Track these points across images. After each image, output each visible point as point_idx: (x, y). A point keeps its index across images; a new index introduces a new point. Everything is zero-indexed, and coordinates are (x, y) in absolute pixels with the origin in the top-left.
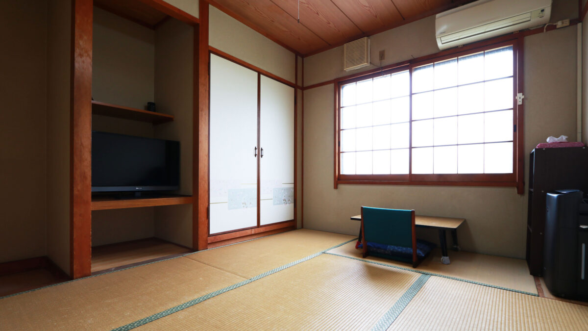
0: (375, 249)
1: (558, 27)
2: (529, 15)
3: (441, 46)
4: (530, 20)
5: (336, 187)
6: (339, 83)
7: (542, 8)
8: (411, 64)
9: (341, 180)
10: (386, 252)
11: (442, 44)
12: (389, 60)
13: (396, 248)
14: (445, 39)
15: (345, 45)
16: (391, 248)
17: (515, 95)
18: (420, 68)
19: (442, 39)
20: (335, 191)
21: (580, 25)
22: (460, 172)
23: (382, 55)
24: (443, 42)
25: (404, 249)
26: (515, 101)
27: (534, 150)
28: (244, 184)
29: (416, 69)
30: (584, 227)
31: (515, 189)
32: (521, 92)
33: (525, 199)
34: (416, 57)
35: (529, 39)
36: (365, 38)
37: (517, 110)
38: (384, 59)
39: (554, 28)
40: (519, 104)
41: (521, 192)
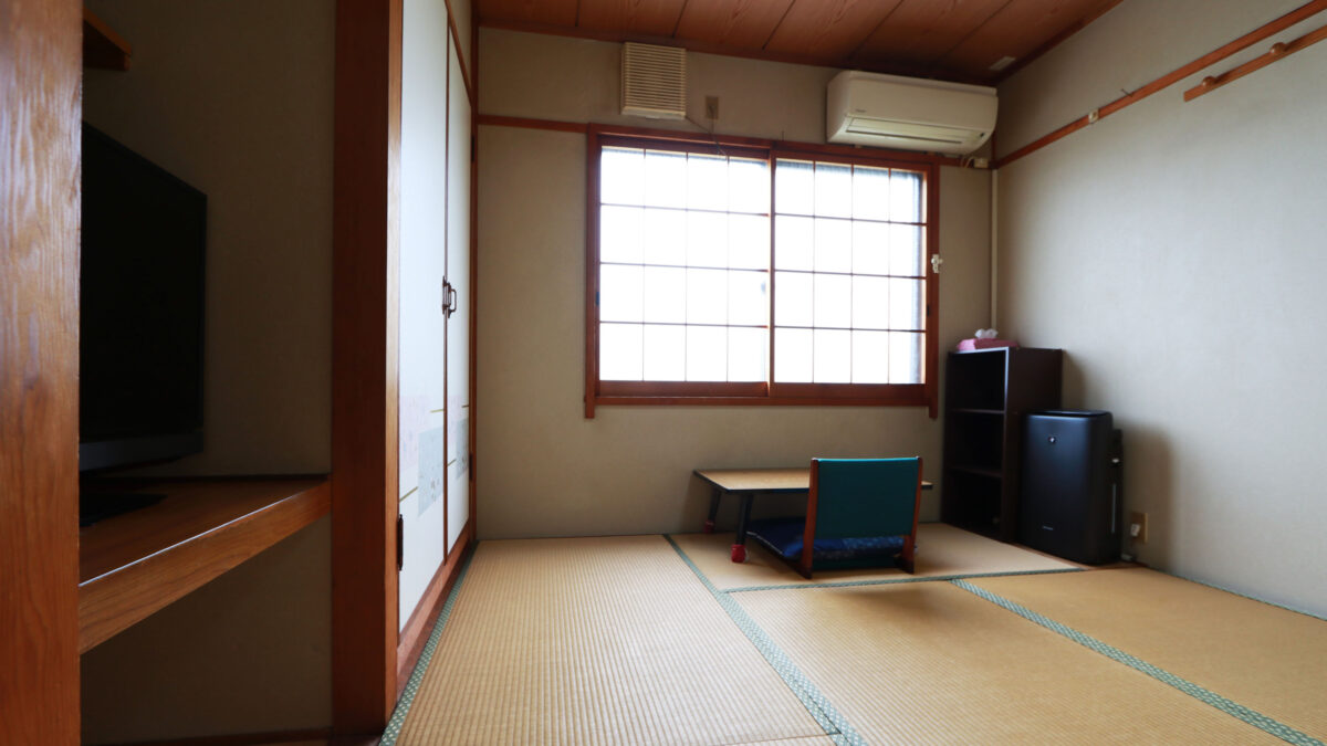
0: (823, 553)
1: (977, 165)
2: (966, 134)
3: (842, 133)
4: (959, 142)
5: (589, 414)
6: (599, 136)
7: (982, 130)
8: (771, 150)
9: (599, 395)
10: (846, 555)
11: (848, 131)
12: (726, 125)
13: (860, 542)
15: (628, 45)
16: (852, 543)
17: (929, 257)
18: (798, 165)
19: (855, 123)
20: (589, 424)
21: (995, 172)
23: (712, 107)
24: (851, 129)
25: (875, 540)
26: (929, 266)
27: (1006, 349)
28: (433, 412)
29: (782, 164)
30: (1116, 461)
31: (927, 410)
32: (937, 252)
33: (937, 426)
34: (787, 138)
35: (946, 172)
36: (683, 51)
37: (932, 280)
38: (717, 118)
39: (972, 165)
40: (936, 271)
41: (933, 415)
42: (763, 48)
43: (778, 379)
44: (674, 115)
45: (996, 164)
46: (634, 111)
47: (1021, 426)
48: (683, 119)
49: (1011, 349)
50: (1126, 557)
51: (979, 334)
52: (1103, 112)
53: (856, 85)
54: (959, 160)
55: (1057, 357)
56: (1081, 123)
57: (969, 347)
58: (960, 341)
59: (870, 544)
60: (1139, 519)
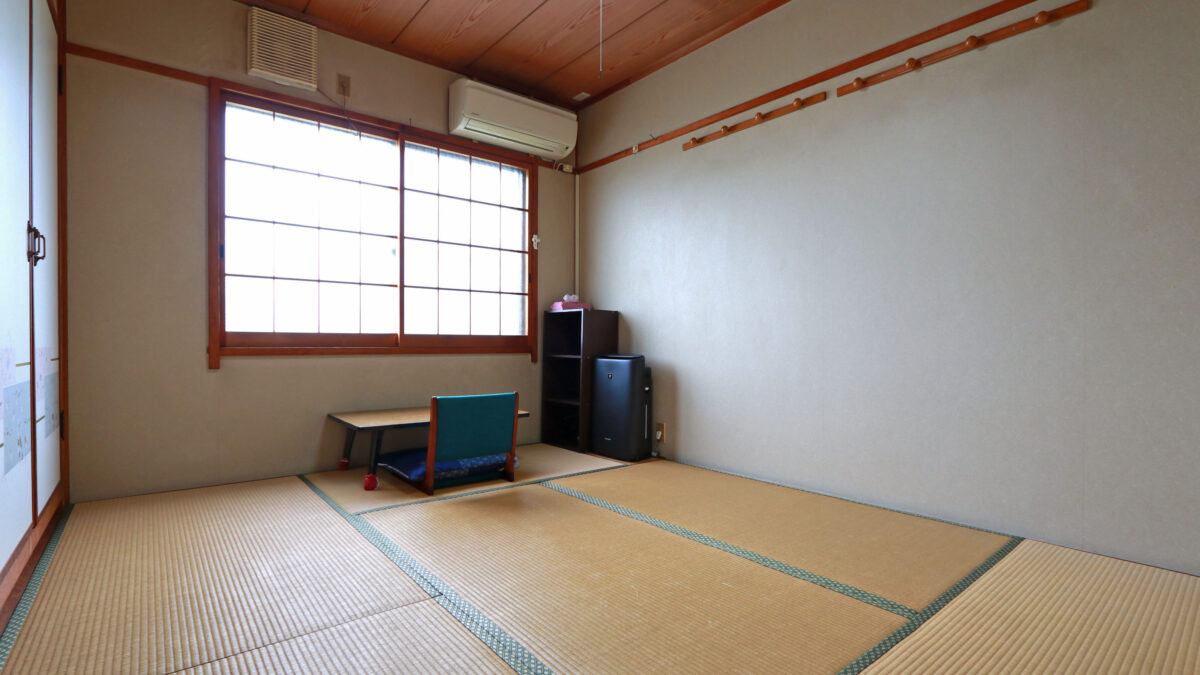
0: (443, 473)
1: (564, 170)
2: (556, 145)
3: (461, 128)
4: (552, 151)
5: (214, 365)
7: (567, 145)
8: (402, 133)
10: (462, 473)
11: (466, 128)
12: (357, 103)
13: (473, 461)
14: (474, 125)
15: (255, 9)
16: (467, 463)
17: (531, 237)
18: (424, 149)
19: (471, 122)
20: (213, 375)
21: (577, 176)
22: (475, 332)
23: (344, 85)
24: (468, 126)
25: (485, 459)
26: (531, 243)
27: (582, 310)
28: (18, 365)
29: (410, 146)
30: (647, 389)
31: (529, 356)
32: (536, 233)
33: (537, 369)
34: (414, 125)
35: (542, 171)
36: (314, 29)
37: (533, 255)
38: (349, 95)
39: (561, 168)
40: (535, 248)
41: (534, 360)
42: (393, 42)
43: (407, 331)
44: (306, 86)
45: (578, 170)
46: (260, 74)
47: (592, 366)
48: (314, 90)
49: (585, 310)
50: (654, 454)
51: (565, 298)
52: (642, 147)
53: (472, 91)
54: (551, 164)
55: (615, 317)
56: (628, 152)
57: (558, 308)
58: (553, 303)
59: (481, 463)
60: (660, 427)
